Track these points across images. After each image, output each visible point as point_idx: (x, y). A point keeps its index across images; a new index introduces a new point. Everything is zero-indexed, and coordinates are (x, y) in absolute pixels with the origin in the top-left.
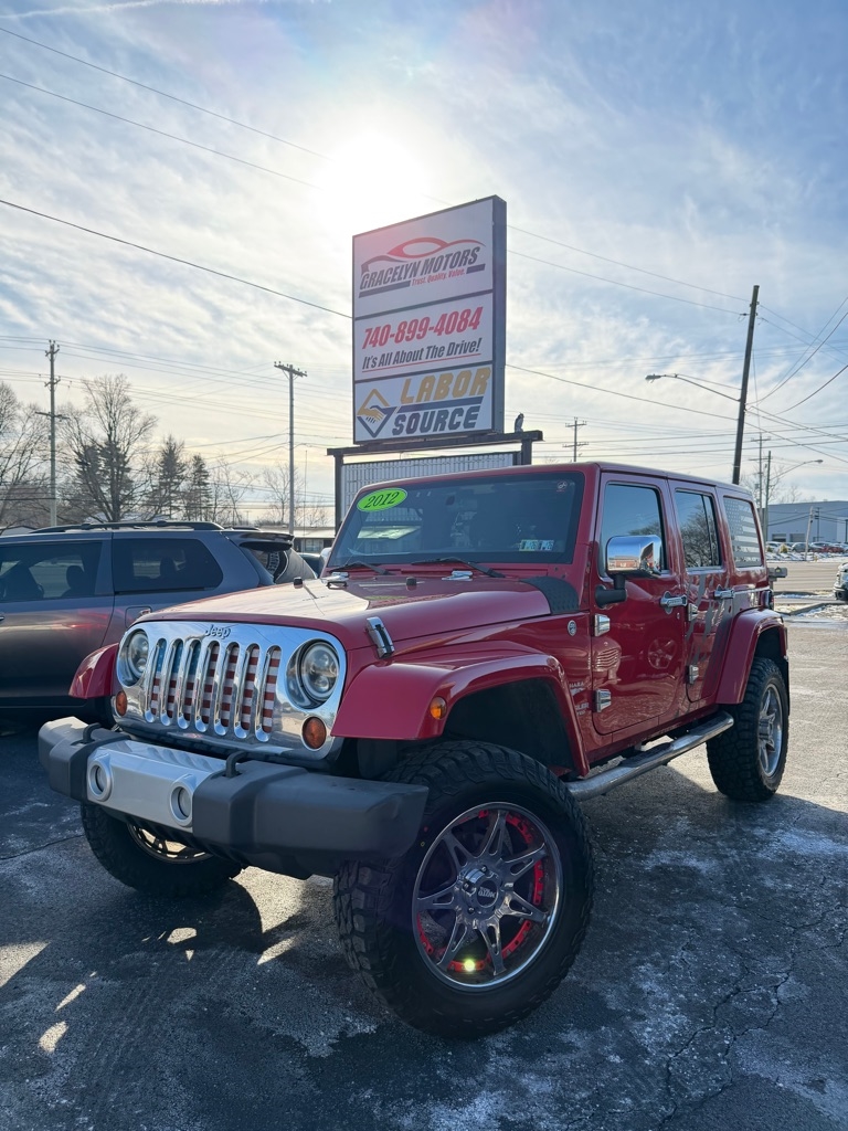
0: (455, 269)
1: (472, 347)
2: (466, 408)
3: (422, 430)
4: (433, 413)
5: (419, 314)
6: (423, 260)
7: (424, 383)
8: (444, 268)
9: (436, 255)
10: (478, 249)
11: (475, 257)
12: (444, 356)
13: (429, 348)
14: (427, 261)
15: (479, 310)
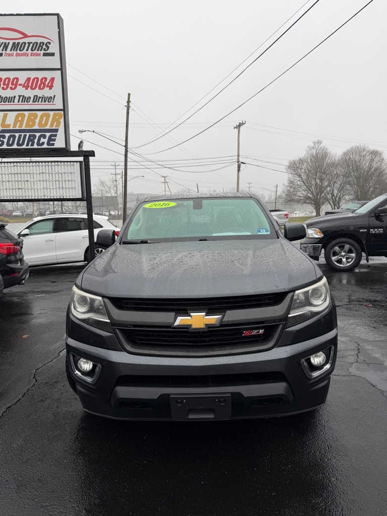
0: (34, 52)
1: (50, 99)
2: (48, 135)
3: (18, 144)
4: (25, 136)
5: (12, 75)
6: (11, 42)
7: (17, 117)
8: (27, 50)
9: (21, 41)
10: (50, 43)
11: (48, 48)
12: (31, 102)
13: (20, 96)
14: (14, 43)
15: (53, 79)
